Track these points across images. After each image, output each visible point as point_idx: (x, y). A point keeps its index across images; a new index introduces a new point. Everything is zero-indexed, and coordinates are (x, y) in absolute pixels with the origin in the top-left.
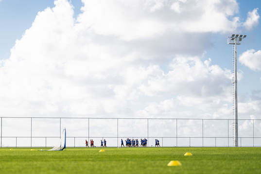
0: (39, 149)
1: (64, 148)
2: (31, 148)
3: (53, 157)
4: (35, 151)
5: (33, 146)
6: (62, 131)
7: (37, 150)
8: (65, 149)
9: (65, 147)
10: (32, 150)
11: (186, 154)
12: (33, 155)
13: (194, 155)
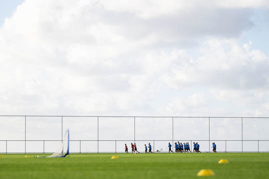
0: (36, 156)
1: (66, 154)
2: (25, 154)
3: (54, 165)
4: (31, 158)
5: (27, 151)
6: (64, 132)
7: (33, 156)
8: (68, 156)
9: (68, 153)
10: (26, 156)
11: (221, 161)
12: (29, 162)
13: (231, 163)
